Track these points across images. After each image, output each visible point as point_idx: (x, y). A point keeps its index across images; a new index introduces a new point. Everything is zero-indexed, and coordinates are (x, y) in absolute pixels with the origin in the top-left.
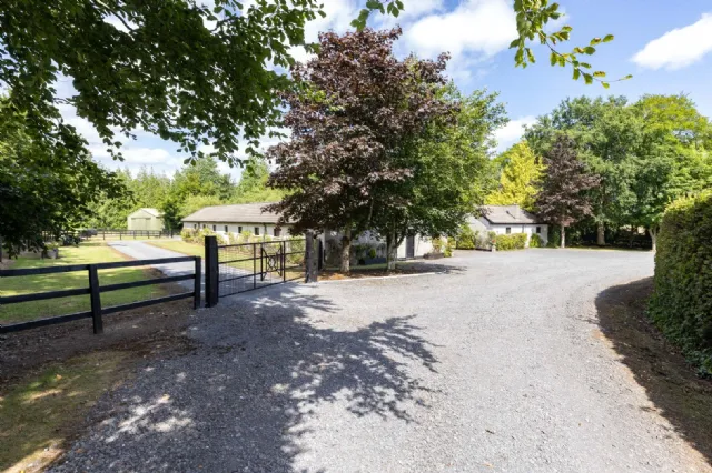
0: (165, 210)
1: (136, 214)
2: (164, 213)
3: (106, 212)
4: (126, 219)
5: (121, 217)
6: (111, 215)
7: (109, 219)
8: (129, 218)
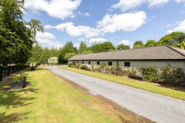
0: (59, 57)
1: (51, 59)
2: (59, 58)
3: (43, 58)
4: (48, 60)
5: (46, 60)
6: (44, 59)
7: (43, 60)
8: (49, 60)
